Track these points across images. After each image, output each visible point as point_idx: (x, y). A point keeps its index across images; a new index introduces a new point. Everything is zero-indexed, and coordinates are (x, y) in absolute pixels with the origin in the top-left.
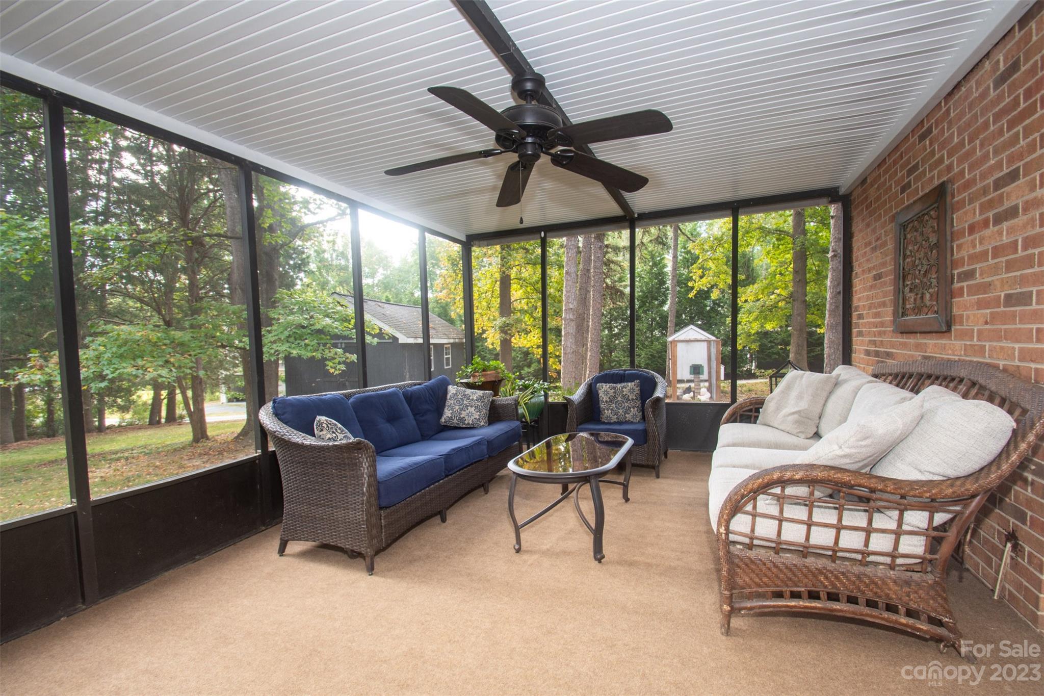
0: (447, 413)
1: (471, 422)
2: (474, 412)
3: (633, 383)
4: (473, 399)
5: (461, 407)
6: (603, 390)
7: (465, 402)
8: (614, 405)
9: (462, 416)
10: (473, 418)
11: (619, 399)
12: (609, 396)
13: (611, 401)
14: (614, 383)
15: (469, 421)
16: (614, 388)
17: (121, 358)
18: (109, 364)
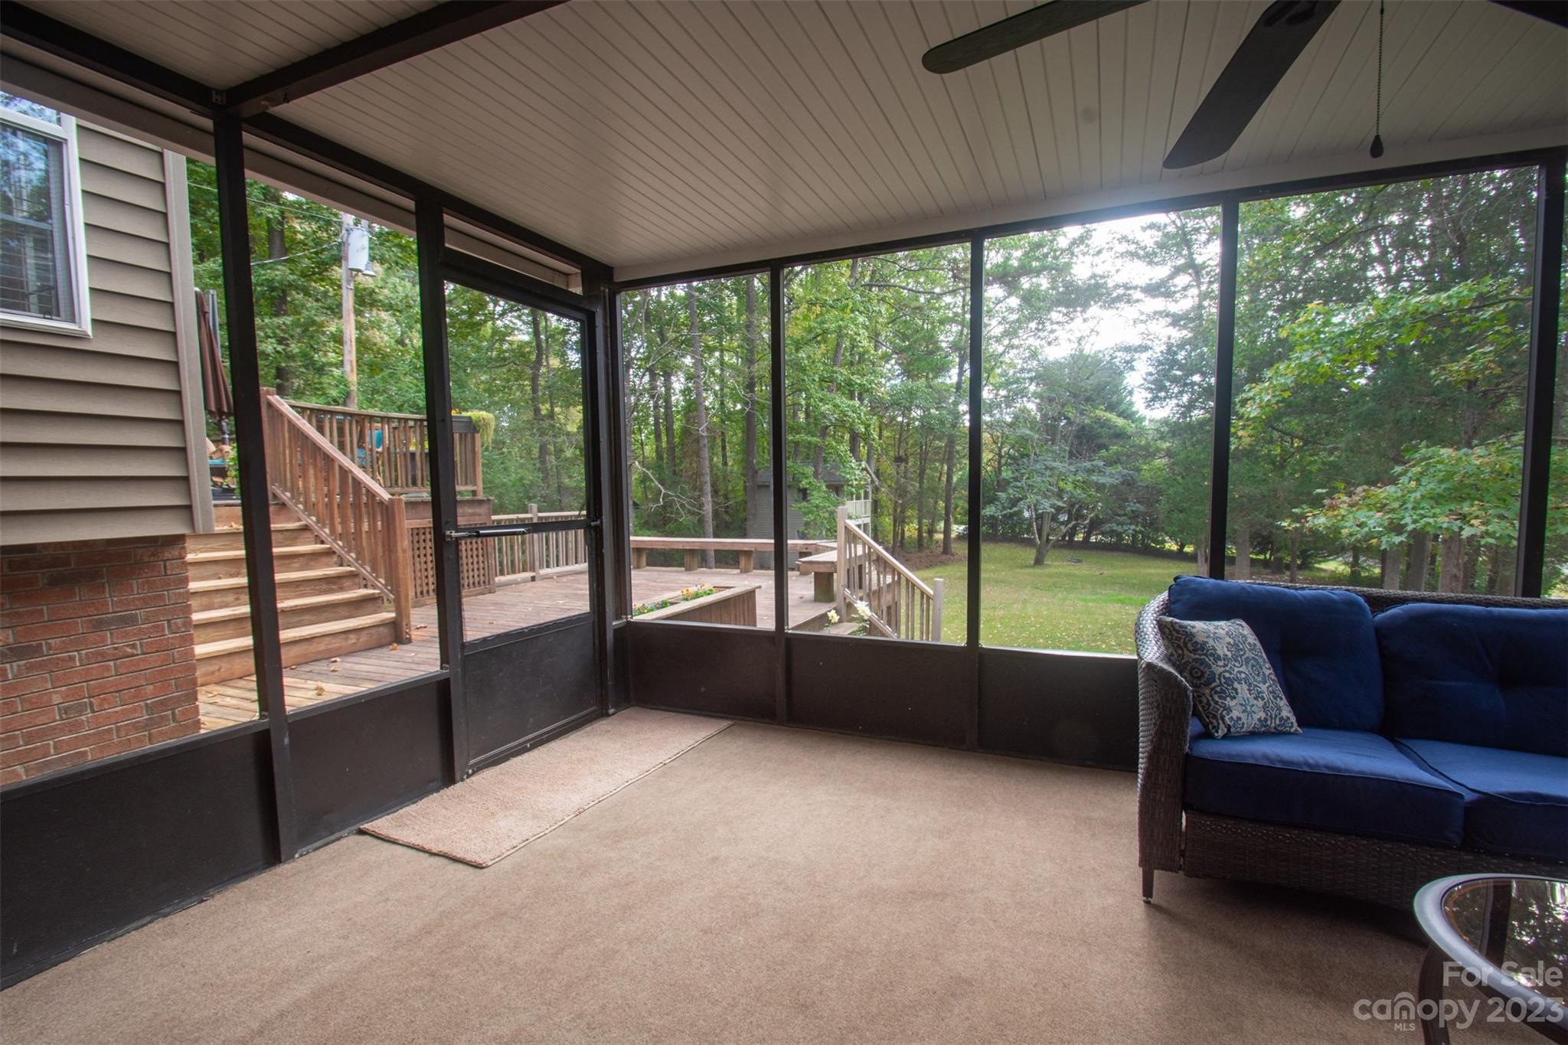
17: (1437, 499)
18: (1414, 508)
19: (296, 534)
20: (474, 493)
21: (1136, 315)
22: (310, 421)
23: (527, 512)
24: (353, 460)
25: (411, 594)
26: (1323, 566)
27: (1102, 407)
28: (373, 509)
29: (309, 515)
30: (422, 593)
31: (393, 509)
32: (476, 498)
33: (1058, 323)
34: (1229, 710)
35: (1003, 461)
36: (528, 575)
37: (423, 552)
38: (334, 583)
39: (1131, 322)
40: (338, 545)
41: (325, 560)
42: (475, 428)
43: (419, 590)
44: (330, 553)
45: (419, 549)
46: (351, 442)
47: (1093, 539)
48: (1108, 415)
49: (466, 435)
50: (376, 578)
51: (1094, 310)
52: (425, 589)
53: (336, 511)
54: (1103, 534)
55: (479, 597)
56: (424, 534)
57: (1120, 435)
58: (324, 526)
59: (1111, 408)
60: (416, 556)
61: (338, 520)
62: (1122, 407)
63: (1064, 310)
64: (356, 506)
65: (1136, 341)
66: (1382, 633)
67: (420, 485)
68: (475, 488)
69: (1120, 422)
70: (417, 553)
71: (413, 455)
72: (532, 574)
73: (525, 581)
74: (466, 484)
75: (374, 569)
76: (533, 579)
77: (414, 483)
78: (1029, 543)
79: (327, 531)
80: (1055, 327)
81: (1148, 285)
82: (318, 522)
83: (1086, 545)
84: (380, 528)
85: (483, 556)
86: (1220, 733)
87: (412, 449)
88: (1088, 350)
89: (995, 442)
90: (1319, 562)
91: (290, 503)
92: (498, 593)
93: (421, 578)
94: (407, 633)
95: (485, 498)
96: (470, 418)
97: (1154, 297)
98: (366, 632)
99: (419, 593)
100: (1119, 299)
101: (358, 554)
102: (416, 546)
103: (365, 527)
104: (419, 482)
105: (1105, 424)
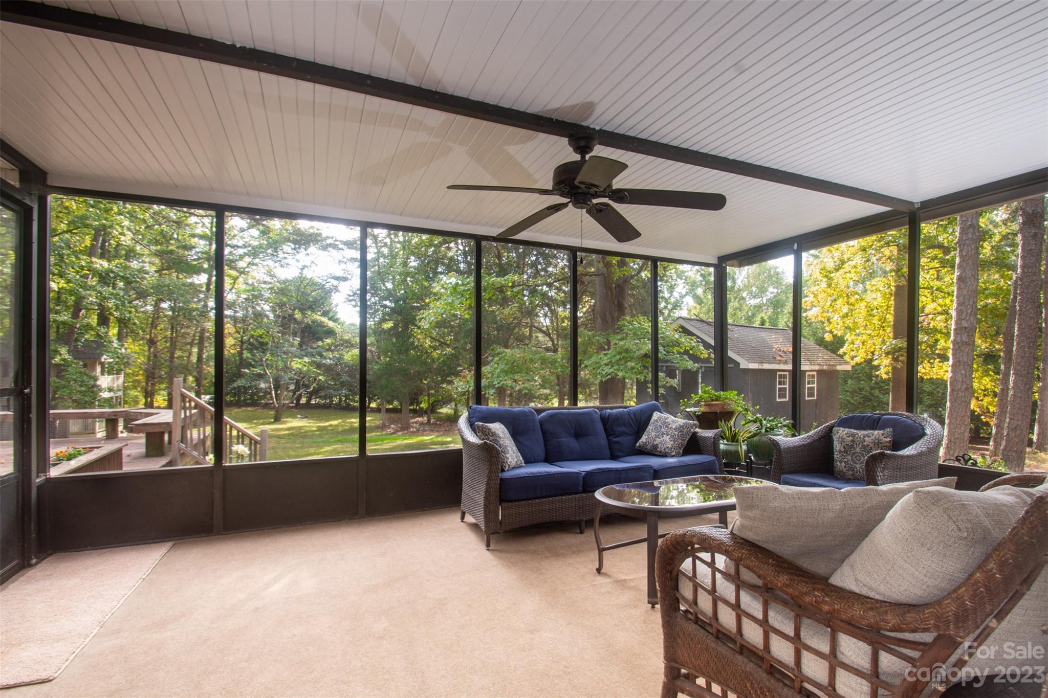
0: (644, 439)
1: (663, 450)
2: (668, 440)
3: (881, 432)
4: (671, 428)
5: (657, 434)
6: (837, 436)
7: (663, 430)
8: (849, 457)
9: (655, 443)
10: (665, 446)
11: (858, 450)
12: (844, 444)
13: (846, 452)
14: (856, 429)
15: (661, 448)
16: (853, 435)
17: (506, 372)
18: (498, 377)
21: (341, 258)
26: (441, 411)
27: (319, 313)
33: (288, 253)
34: (508, 458)
35: (244, 346)
39: (337, 262)
47: (313, 402)
48: (323, 319)
51: (312, 249)
54: (320, 397)
57: (330, 333)
59: (325, 314)
62: (332, 314)
63: (293, 246)
65: (340, 273)
66: (542, 423)
69: (331, 324)
78: (267, 406)
80: (286, 255)
81: (347, 241)
83: (308, 405)
86: (507, 468)
88: (308, 274)
90: (439, 408)
97: (349, 248)
100: (330, 245)
105: (321, 325)
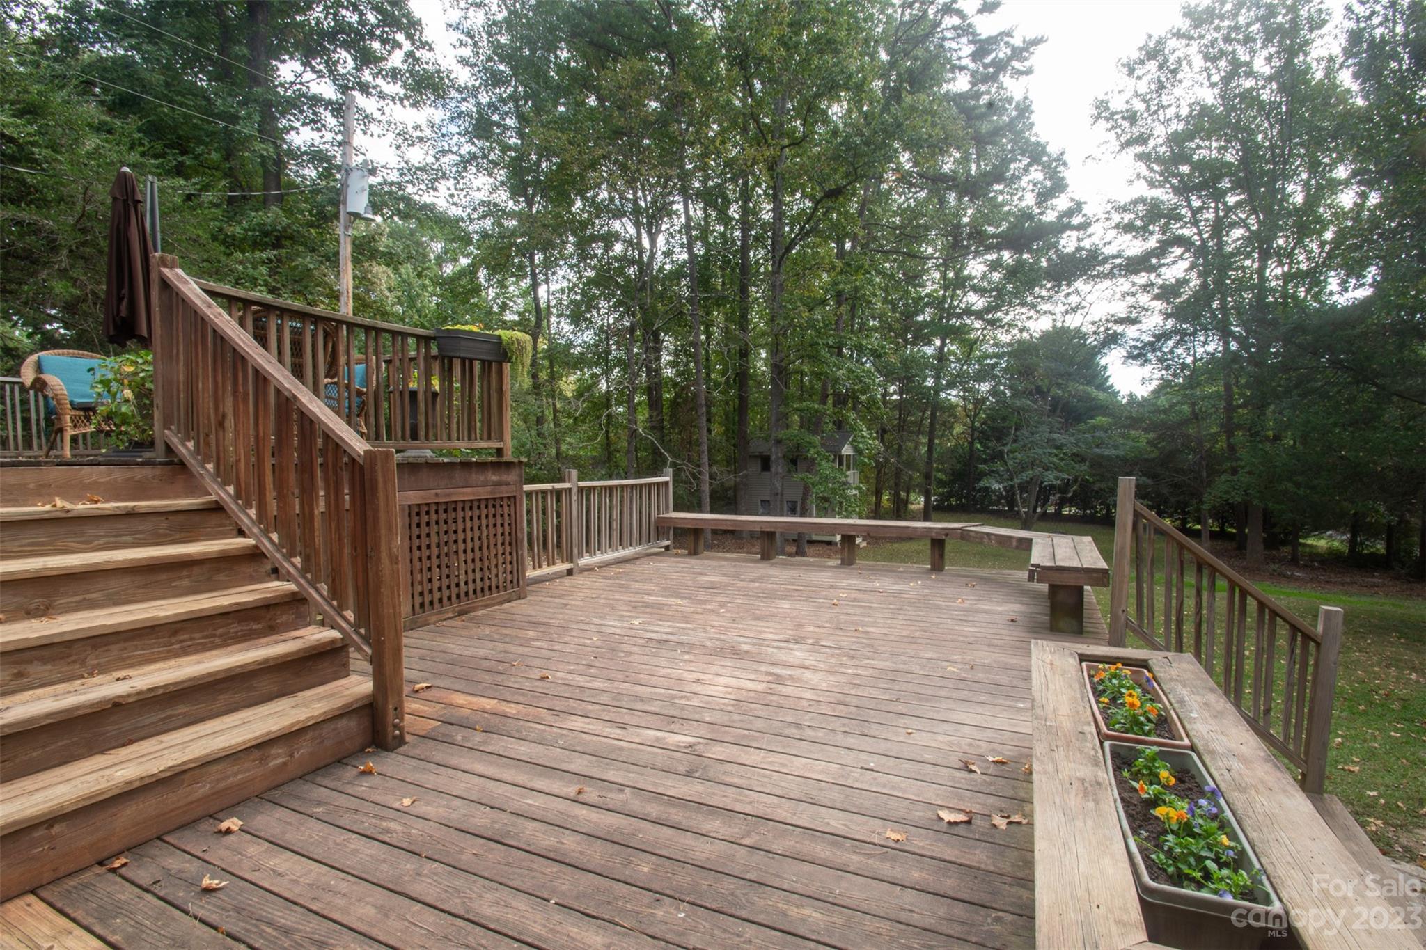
19: (196, 519)
20: (499, 451)
22: (242, 323)
23: (564, 481)
24: (316, 391)
25: (405, 609)
27: (1081, 381)
28: (336, 473)
29: (225, 483)
30: (422, 605)
31: (373, 470)
32: (504, 459)
35: (976, 434)
36: (561, 567)
37: (425, 541)
38: (256, 619)
40: (270, 542)
41: (248, 569)
42: (505, 353)
43: (418, 600)
44: (255, 555)
45: (419, 537)
46: (315, 367)
47: (1065, 511)
48: (1089, 389)
49: (490, 362)
50: (339, 610)
52: (427, 598)
53: (269, 478)
54: (1076, 506)
55: (505, 606)
56: (428, 513)
57: (1099, 408)
58: (248, 505)
59: (1088, 381)
60: (415, 548)
61: (271, 494)
62: (1098, 381)
64: (305, 468)
67: (423, 438)
68: (499, 445)
70: (417, 542)
71: (414, 394)
72: (568, 566)
73: (559, 576)
74: (489, 438)
75: (335, 592)
76: (570, 572)
77: (415, 436)
79: (252, 512)
82: (238, 495)
83: (1058, 517)
84: (347, 506)
85: (510, 544)
87: (413, 385)
89: (967, 416)
90: (1305, 537)
91: (192, 462)
92: (529, 598)
93: (421, 583)
94: (396, 726)
95: (516, 460)
96: (499, 337)
98: (310, 735)
99: (417, 606)
101: (306, 559)
102: (416, 531)
103: (321, 506)
104: (422, 433)
105: (1083, 397)
